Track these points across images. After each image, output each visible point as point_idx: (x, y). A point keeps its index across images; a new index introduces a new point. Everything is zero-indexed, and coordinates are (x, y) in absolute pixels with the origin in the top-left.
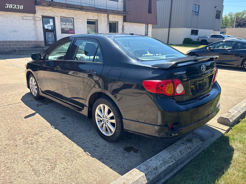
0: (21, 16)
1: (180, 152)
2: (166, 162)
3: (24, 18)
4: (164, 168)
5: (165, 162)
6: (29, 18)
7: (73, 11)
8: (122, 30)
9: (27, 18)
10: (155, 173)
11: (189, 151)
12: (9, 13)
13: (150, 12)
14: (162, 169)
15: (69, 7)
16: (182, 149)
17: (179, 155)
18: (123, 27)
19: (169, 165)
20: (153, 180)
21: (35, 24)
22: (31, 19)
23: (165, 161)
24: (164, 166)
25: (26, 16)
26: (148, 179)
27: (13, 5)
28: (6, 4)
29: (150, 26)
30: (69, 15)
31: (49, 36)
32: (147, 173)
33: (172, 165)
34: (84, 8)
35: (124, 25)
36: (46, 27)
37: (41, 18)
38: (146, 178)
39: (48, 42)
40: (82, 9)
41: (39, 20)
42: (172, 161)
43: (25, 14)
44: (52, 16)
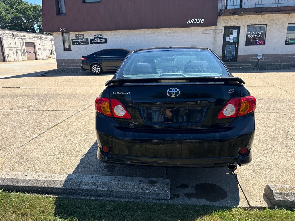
0: (202, 30)
1: (123, 185)
2: (95, 184)
3: (205, 32)
4: (88, 187)
5: (93, 184)
6: (210, 31)
7: (267, 16)
9: (207, 32)
10: (75, 186)
11: (136, 190)
12: (191, 28)
14: (85, 187)
15: (259, 12)
16: (127, 184)
17: (118, 187)
19: (96, 189)
20: (69, 190)
21: (215, 38)
22: (211, 32)
23: (94, 182)
24: (90, 186)
25: (206, 30)
26: (64, 186)
27: (194, 20)
28: (188, 20)
30: (260, 22)
31: (229, 49)
32: (68, 181)
33: (101, 190)
34: (282, 9)
36: (227, 39)
37: (223, 30)
38: (64, 184)
39: (227, 56)
40: (278, 11)
41: (220, 33)
42: (103, 188)
43: (207, 28)
44: (237, 26)
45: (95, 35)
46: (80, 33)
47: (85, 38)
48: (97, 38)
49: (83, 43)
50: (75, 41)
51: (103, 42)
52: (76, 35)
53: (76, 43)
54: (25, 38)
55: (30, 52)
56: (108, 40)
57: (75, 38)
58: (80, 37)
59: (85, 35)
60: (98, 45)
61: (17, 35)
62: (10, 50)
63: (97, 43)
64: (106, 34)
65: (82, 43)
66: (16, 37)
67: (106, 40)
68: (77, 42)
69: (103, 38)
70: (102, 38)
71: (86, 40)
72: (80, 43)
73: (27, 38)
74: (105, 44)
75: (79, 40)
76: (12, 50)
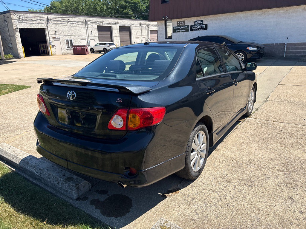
4: (30, 169)
5: (34, 167)
10: (25, 165)
11: (55, 182)
16: (52, 175)
17: (46, 176)
19: (34, 172)
45: (196, 22)
46: (181, 20)
47: (185, 25)
48: (197, 24)
49: (184, 30)
50: (176, 28)
51: (203, 28)
52: (177, 22)
53: (176, 31)
54: (150, 26)
55: (153, 39)
56: (209, 26)
57: (176, 26)
58: (181, 24)
59: (186, 22)
60: (198, 31)
61: (143, 24)
62: (136, 38)
63: (196, 30)
64: (207, 20)
65: (182, 31)
66: (142, 26)
67: (206, 25)
68: (177, 29)
69: (204, 23)
70: (202, 24)
71: (186, 27)
72: (181, 30)
73: (152, 26)
74: (205, 30)
75: (180, 28)
76: (138, 38)
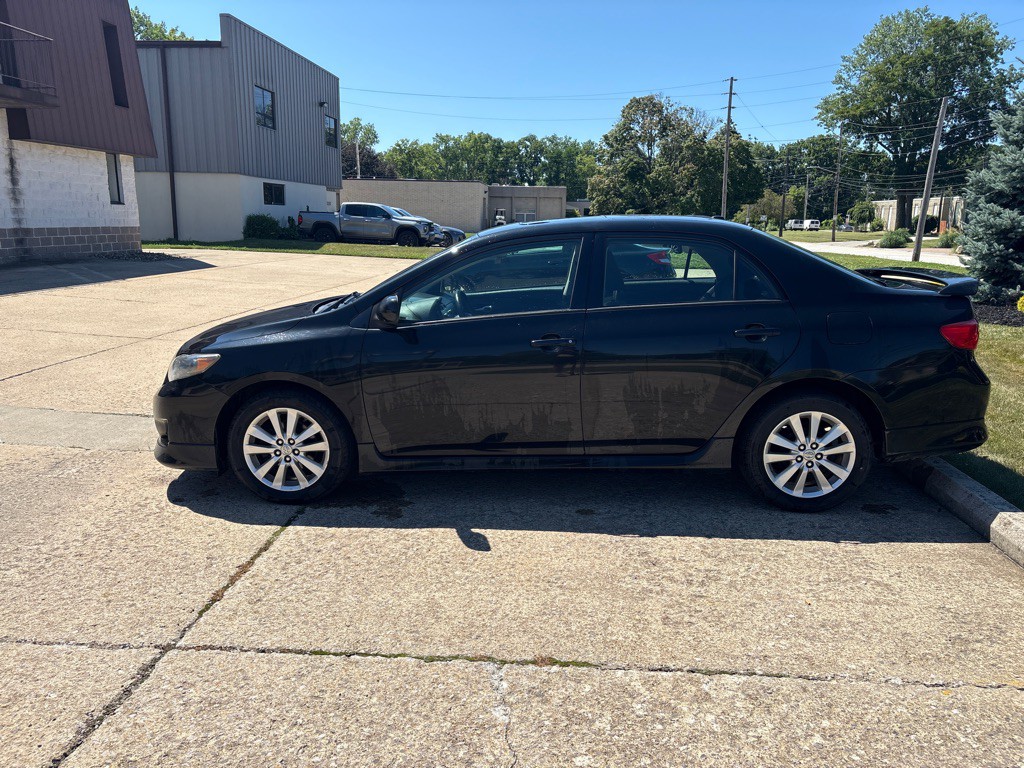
8: (8, 177)
13: (121, 100)
18: (12, 162)
29: (127, 164)
35: (15, 155)
